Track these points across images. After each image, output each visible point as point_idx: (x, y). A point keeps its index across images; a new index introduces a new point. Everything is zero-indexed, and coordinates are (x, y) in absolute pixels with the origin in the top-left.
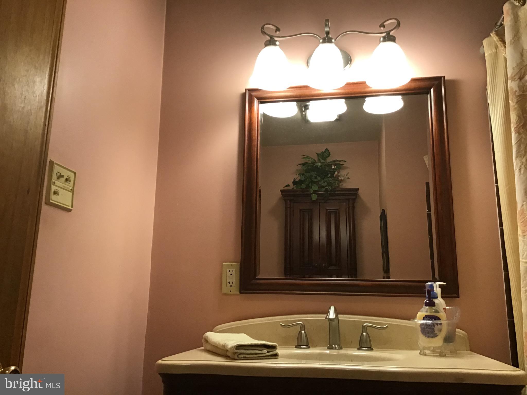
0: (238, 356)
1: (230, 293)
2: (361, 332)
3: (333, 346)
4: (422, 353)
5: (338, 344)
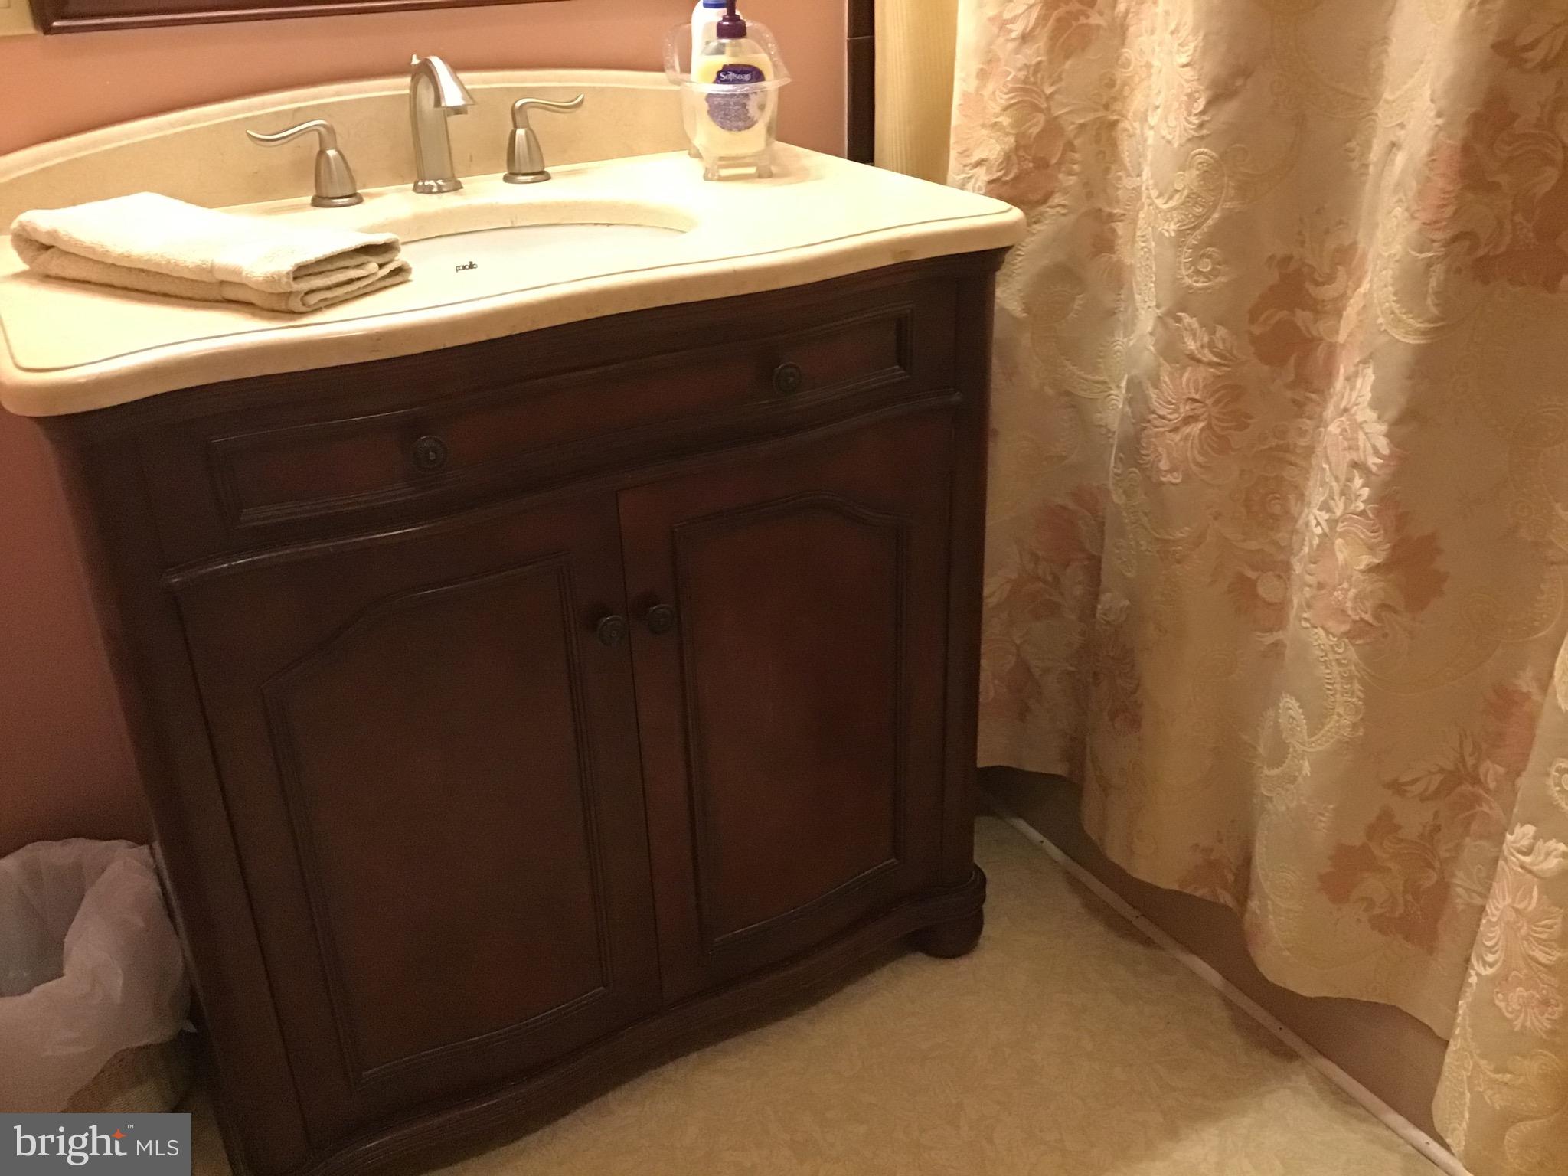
0: (302, 299)
2: (511, 127)
3: (432, 183)
4: (710, 176)
5: (448, 174)
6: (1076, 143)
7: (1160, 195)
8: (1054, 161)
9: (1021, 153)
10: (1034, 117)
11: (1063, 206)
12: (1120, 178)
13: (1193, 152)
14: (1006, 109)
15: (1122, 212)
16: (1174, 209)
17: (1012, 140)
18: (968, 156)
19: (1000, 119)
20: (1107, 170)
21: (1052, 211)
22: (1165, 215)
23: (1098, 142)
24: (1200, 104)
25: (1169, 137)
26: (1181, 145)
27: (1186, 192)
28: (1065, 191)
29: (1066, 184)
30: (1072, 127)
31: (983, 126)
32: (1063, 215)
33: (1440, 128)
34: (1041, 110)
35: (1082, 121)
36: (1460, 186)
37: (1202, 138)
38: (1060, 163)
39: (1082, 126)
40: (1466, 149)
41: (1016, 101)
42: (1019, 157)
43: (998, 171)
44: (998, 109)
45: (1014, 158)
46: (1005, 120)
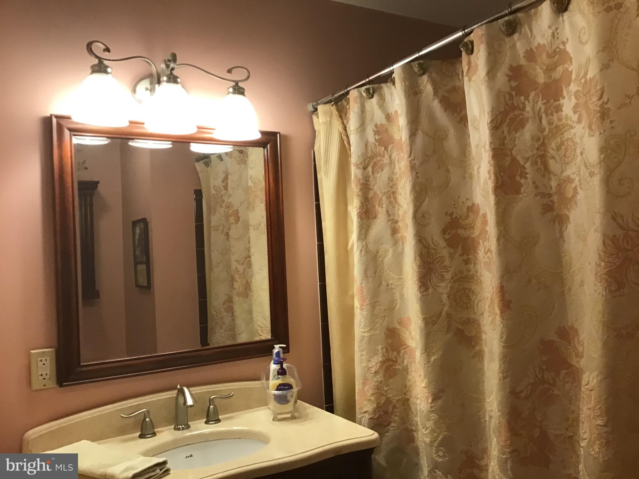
1: (44, 387)
2: (209, 405)
3: (180, 427)
4: (275, 419)
5: (186, 423)
6: (397, 406)
7: (423, 428)
8: (390, 411)
9: (379, 409)
10: (381, 398)
11: (395, 427)
12: (413, 417)
13: (431, 415)
14: (372, 394)
15: (415, 429)
16: (427, 433)
17: (375, 405)
18: (362, 410)
19: (371, 398)
20: (408, 415)
21: (392, 429)
22: (426, 435)
23: (404, 405)
24: (430, 400)
25: (423, 409)
26: (427, 413)
27: (430, 428)
28: (395, 422)
29: (395, 419)
30: (394, 401)
31: (366, 400)
32: (396, 430)
33: (500, 416)
34: (384, 395)
35: (398, 398)
36: (510, 435)
37: (433, 411)
38: (392, 412)
39: (398, 400)
40: (509, 423)
41: (375, 392)
42: (378, 410)
43: (372, 415)
44: (370, 395)
45: (377, 411)
46: (372, 398)
